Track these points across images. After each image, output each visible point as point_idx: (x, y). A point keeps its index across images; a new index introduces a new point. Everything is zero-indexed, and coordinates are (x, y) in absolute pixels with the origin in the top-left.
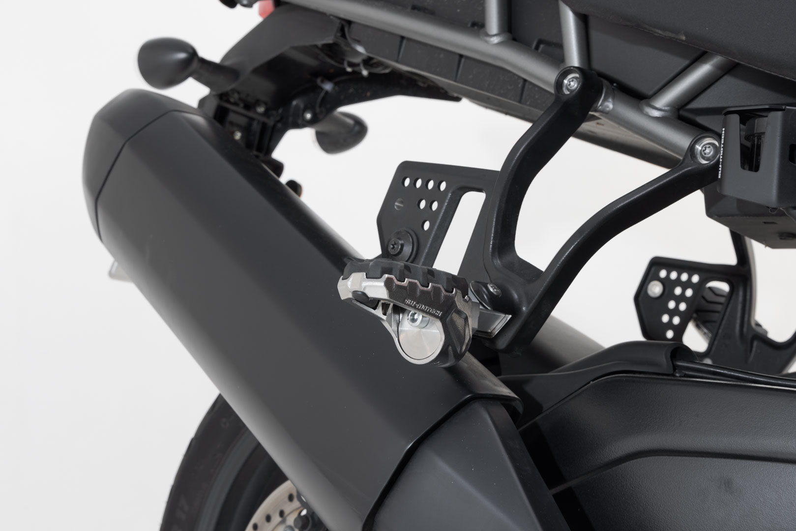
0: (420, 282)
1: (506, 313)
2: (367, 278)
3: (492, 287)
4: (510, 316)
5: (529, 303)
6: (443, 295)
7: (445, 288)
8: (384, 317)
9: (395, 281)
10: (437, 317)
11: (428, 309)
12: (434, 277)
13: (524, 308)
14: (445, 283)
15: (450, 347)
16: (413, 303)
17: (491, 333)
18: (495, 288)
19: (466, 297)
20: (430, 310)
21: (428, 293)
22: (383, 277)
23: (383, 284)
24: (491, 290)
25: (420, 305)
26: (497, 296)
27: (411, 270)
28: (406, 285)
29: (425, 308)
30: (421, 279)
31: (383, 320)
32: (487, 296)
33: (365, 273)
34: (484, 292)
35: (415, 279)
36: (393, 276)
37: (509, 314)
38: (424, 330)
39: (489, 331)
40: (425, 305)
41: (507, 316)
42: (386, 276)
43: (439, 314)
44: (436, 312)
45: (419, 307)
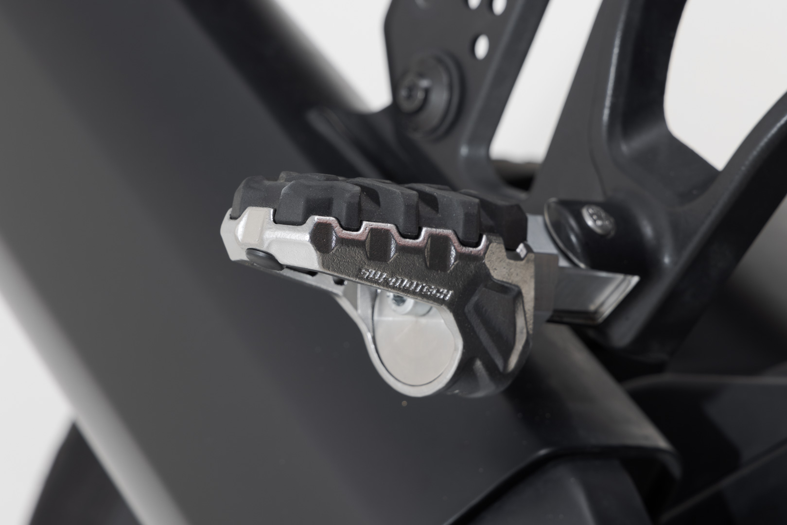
0: (397, 228)
1: (628, 271)
2: (275, 221)
3: (591, 215)
4: (635, 280)
5: (679, 248)
6: (453, 253)
7: (460, 235)
8: (338, 290)
9: (338, 228)
10: (441, 302)
11: (417, 285)
12: (437, 211)
13: (667, 260)
14: (461, 223)
15: (478, 364)
16: (381, 276)
17: (596, 312)
18: (600, 218)
19: (521, 249)
20: (423, 287)
21: (416, 251)
22: (308, 221)
23: (307, 237)
24: (590, 223)
25: (397, 280)
26: (601, 237)
27: (381, 199)
28: (363, 238)
29: (412, 284)
30: (401, 220)
31: (336, 295)
32: (577, 236)
33: (272, 211)
34: (572, 229)
35: (387, 222)
36: (332, 219)
37: (633, 273)
38: (423, 320)
39: (592, 308)
40: (410, 279)
41: (629, 277)
42: (316, 218)
43: (445, 295)
44: (438, 291)
45: (395, 283)
